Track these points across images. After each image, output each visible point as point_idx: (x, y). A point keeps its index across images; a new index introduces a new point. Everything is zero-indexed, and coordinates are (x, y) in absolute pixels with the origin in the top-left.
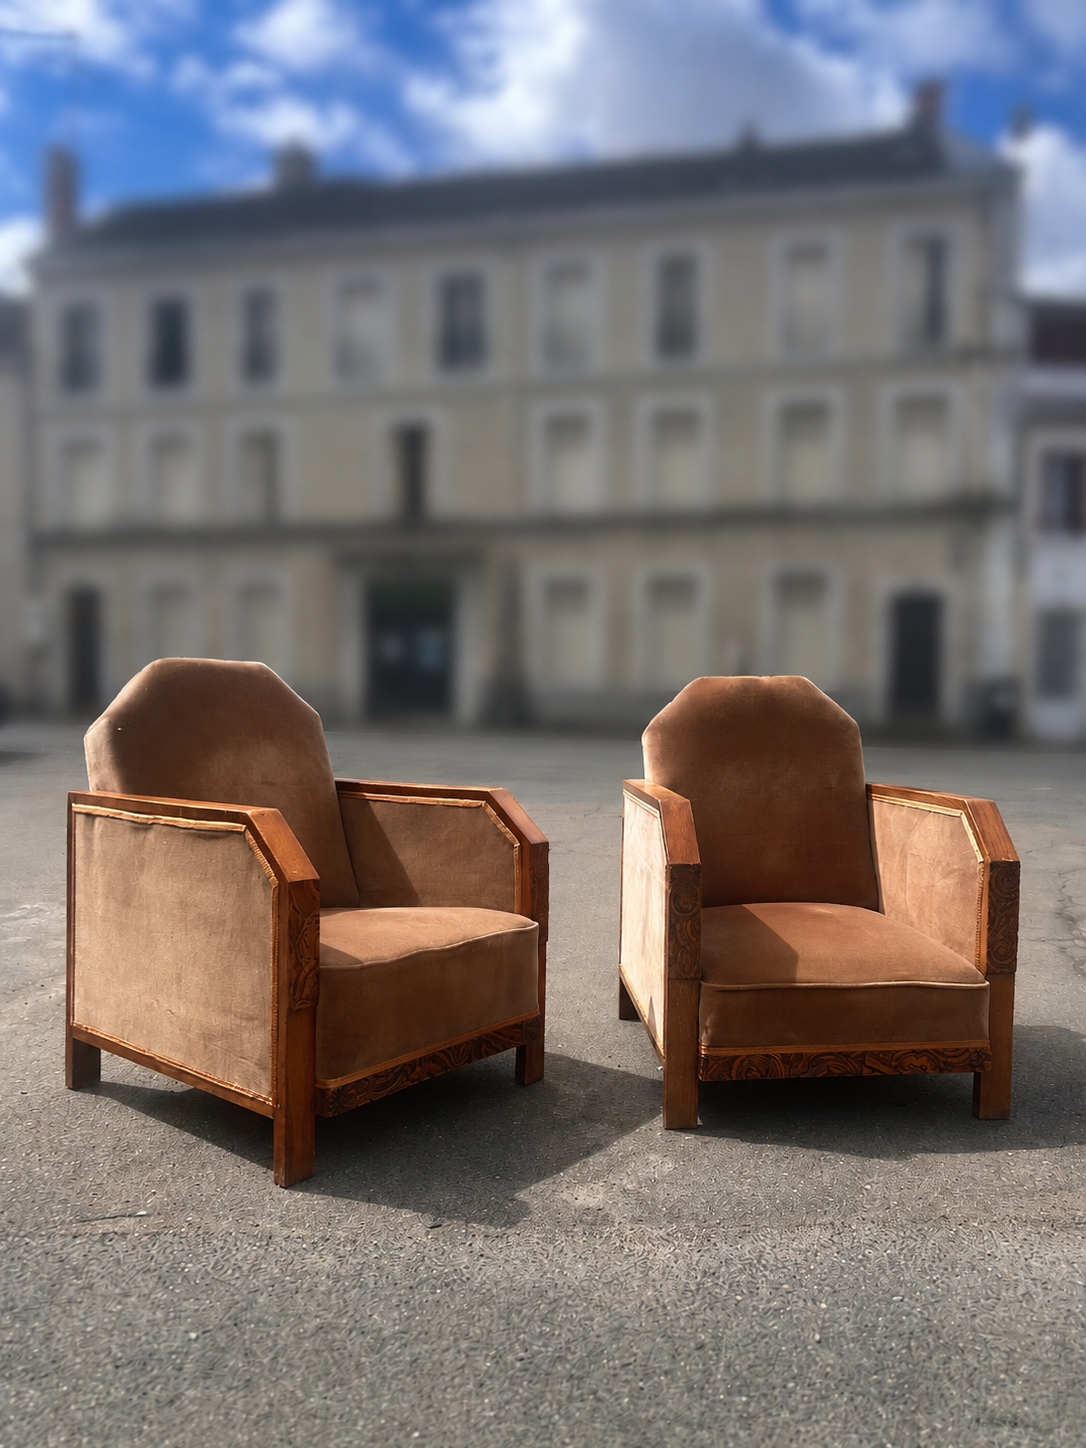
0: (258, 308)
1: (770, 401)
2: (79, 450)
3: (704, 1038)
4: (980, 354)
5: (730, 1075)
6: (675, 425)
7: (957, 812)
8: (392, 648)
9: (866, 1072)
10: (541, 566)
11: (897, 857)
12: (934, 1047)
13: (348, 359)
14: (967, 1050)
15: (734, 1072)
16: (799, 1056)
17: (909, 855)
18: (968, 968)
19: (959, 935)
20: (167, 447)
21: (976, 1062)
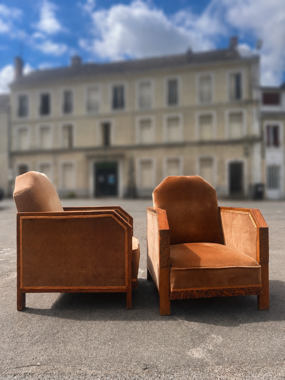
0: (68, 95)
1: (197, 115)
2: (22, 131)
3: (172, 286)
4: (250, 102)
5: (180, 298)
6: (173, 121)
7: (247, 213)
8: (101, 179)
9: (224, 296)
10: (139, 157)
11: (229, 228)
12: (245, 287)
13: (90, 107)
14: (255, 288)
15: (181, 297)
16: (202, 291)
17: (233, 227)
18: (254, 261)
19: (250, 252)
20: (44, 130)
21: (258, 291)
